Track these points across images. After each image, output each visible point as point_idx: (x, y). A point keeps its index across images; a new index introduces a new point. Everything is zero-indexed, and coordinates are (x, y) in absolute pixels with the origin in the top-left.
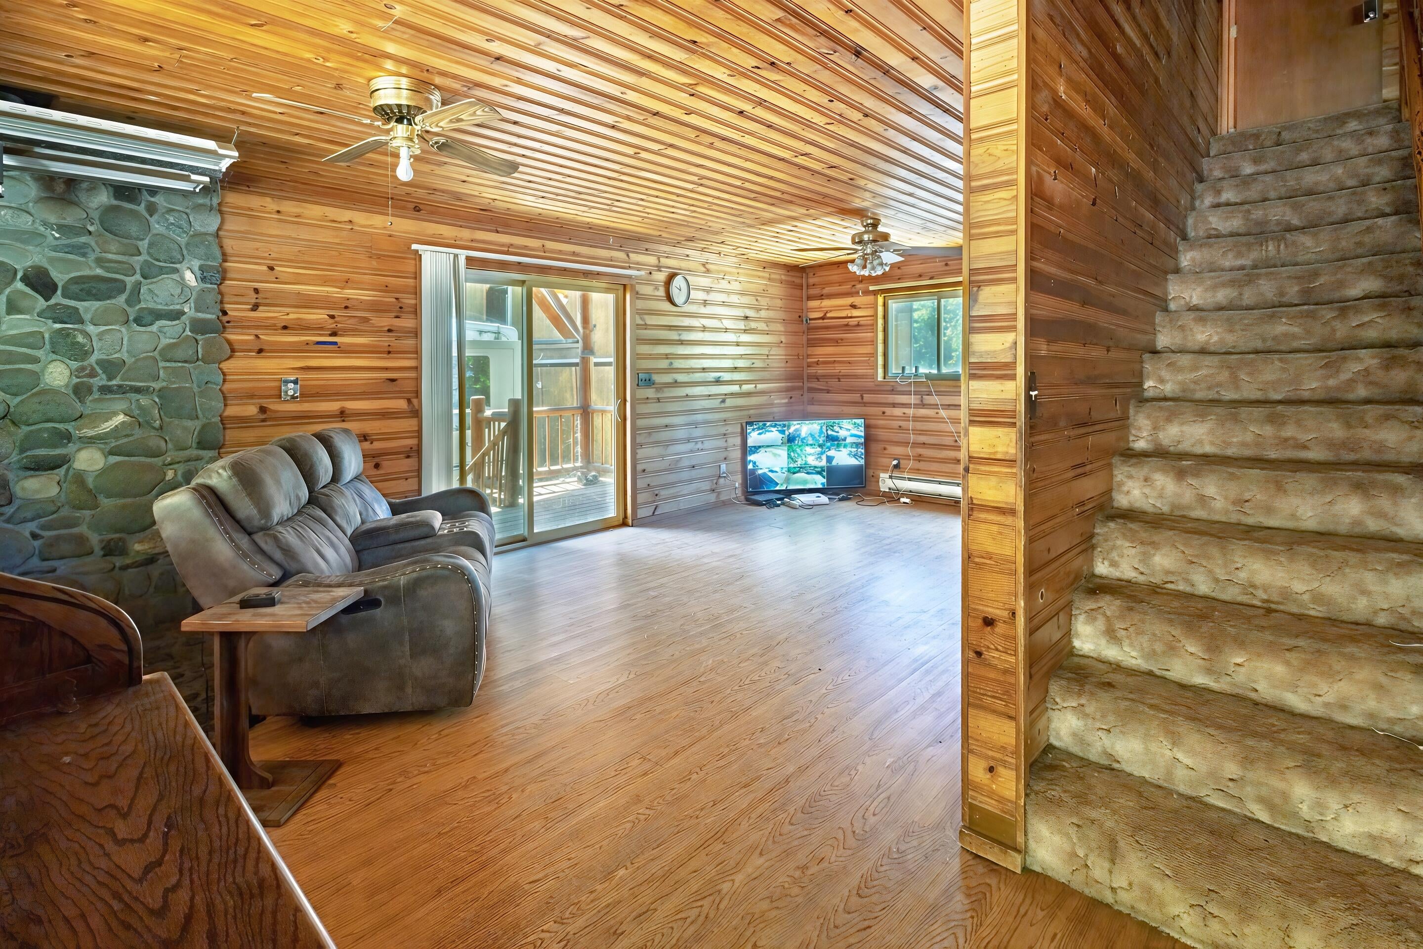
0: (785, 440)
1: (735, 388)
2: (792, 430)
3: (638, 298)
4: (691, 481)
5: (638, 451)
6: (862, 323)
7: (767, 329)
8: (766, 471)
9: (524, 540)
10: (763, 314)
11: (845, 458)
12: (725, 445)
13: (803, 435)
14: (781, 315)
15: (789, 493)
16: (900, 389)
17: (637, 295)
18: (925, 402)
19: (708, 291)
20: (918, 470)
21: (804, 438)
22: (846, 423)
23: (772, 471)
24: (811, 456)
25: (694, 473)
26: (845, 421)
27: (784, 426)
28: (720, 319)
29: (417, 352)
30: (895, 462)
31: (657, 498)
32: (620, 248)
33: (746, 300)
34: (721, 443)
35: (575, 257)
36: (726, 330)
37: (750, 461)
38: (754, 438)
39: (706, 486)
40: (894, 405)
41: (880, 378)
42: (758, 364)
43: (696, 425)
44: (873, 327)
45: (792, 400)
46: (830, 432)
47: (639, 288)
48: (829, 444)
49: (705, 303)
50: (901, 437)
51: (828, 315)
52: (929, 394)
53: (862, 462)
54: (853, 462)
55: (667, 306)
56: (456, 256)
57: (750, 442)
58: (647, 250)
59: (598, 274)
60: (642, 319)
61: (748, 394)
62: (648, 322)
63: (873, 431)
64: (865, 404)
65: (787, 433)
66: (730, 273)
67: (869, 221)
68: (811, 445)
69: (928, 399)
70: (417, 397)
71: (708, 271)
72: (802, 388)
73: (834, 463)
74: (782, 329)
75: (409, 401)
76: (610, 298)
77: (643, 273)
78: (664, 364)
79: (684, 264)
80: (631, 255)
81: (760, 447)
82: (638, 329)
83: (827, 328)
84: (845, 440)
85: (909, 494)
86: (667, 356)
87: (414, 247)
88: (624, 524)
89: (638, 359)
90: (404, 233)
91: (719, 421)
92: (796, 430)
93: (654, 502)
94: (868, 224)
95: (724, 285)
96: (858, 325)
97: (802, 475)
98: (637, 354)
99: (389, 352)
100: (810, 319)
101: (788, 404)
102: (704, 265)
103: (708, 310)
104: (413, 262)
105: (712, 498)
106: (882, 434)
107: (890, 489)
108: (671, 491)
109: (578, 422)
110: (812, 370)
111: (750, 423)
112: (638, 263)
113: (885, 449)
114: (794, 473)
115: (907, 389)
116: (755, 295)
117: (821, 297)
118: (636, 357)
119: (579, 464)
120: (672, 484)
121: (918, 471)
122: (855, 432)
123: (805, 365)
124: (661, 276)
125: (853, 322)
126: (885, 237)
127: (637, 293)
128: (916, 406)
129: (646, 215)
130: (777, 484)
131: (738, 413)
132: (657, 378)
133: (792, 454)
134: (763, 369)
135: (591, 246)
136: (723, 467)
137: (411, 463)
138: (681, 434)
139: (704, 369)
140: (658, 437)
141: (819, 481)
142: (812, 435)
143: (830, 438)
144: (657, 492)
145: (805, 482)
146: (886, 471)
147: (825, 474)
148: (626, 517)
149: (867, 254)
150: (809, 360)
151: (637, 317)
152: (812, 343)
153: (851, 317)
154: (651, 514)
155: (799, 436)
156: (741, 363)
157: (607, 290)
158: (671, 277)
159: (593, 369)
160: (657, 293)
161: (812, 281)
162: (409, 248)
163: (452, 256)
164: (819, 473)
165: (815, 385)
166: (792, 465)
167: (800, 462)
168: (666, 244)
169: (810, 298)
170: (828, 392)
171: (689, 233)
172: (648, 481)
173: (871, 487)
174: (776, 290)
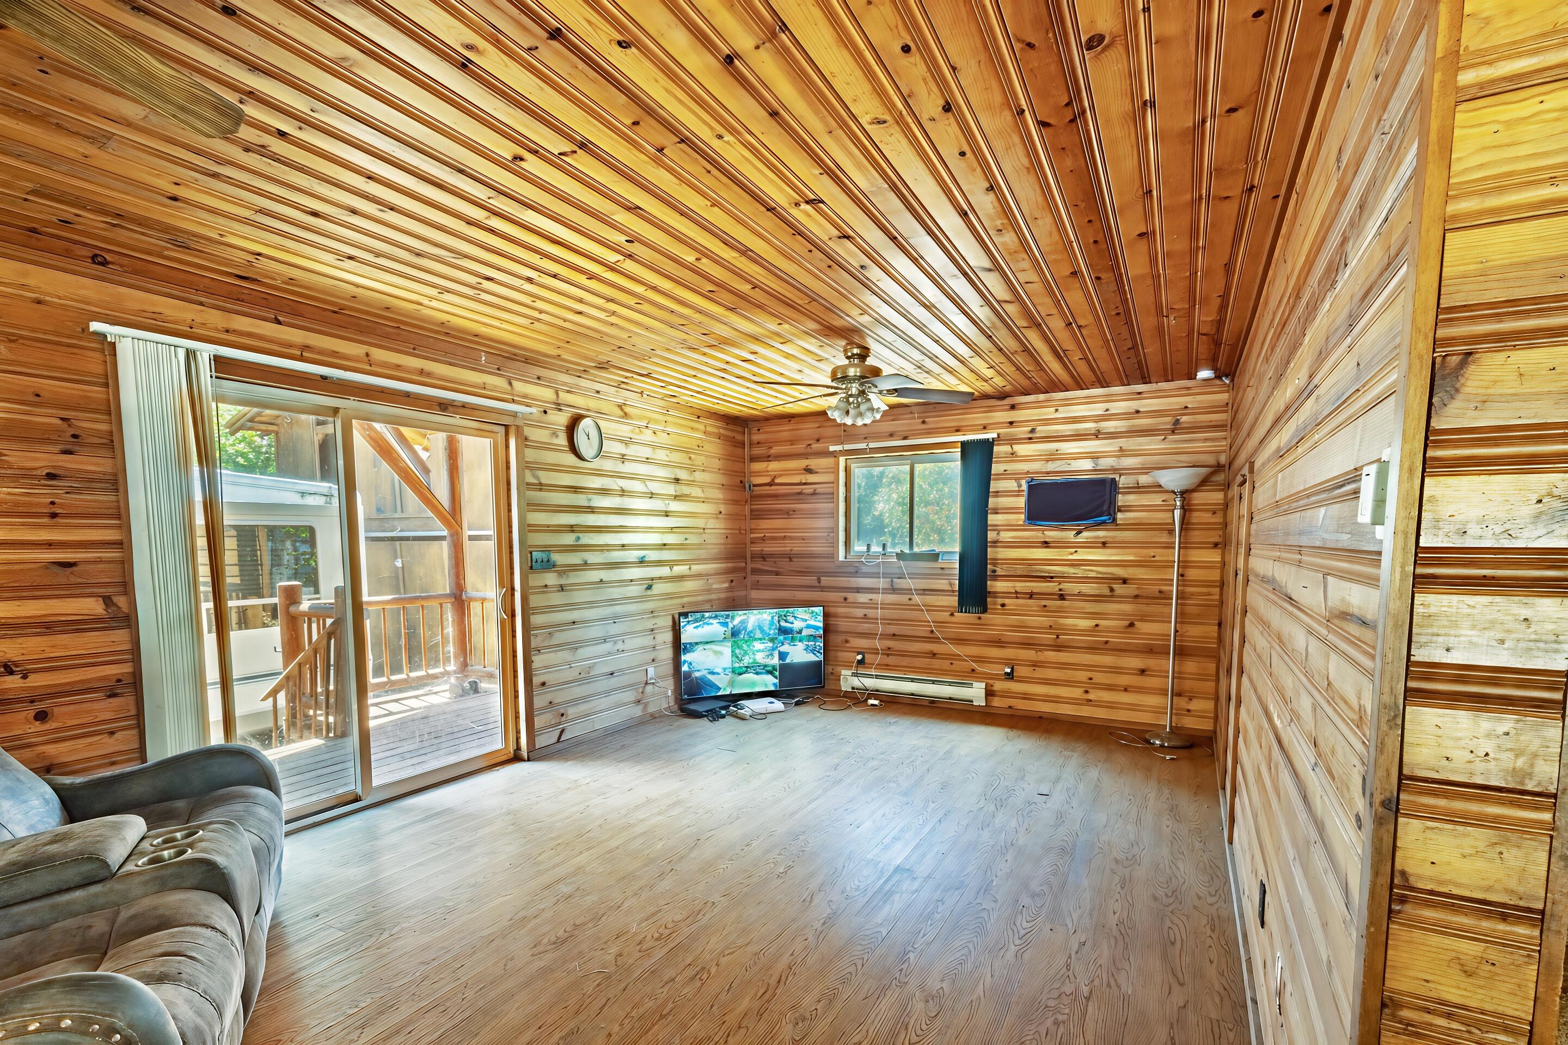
0: (729, 633)
1: (664, 571)
2: (736, 622)
3: (527, 446)
4: (608, 693)
5: (534, 658)
6: (819, 491)
7: (701, 495)
8: (704, 673)
9: (357, 799)
10: (699, 476)
11: (800, 654)
12: (652, 643)
13: (750, 627)
14: (720, 479)
15: (735, 699)
16: (865, 569)
17: (524, 441)
18: (896, 586)
19: (627, 442)
20: (887, 665)
21: (751, 632)
22: (801, 612)
23: (713, 673)
24: (760, 652)
25: (614, 682)
26: (800, 609)
27: (728, 616)
28: (643, 480)
29: (119, 517)
30: (859, 657)
31: (564, 719)
32: (498, 372)
33: (677, 457)
34: (647, 641)
35: (423, 376)
36: (652, 495)
37: (685, 662)
38: (689, 633)
39: (630, 696)
40: (858, 590)
41: (841, 557)
42: (693, 540)
43: (615, 619)
44: (833, 496)
45: (733, 584)
46: (783, 624)
47: (527, 431)
48: (781, 638)
49: (623, 459)
50: (865, 627)
51: (777, 481)
52: (902, 577)
53: (821, 658)
54: (811, 658)
55: (571, 459)
56: (190, 355)
57: (684, 639)
58: (539, 378)
59: (464, 406)
60: (535, 476)
61: (681, 578)
62: (544, 481)
63: (832, 621)
64: (823, 589)
65: (731, 625)
66: (656, 421)
67: (856, 351)
68: (760, 639)
69: (900, 583)
70: (125, 593)
71: (626, 415)
72: (745, 568)
73: (788, 661)
74: (721, 496)
75: (108, 601)
76: (486, 443)
77: (534, 410)
78: (569, 539)
79: (592, 404)
80: (515, 383)
81: (697, 644)
82: (528, 489)
83: (775, 496)
84: (800, 632)
85: (875, 693)
86: (572, 529)
87: (95, 326)
88: (516, 758)
89: (530, 531)
90: (72, 300)
91: (644, 613)
92: (742, 622)
93: (560, 724)
94: (853, 355)
95: (647, 436)
96: (814, 493)
97: (750, 676)
98: (529, 525)
99: (54, 516)
100: (754, 486)
101: (730, 589)
102: (620, 406)
103: (628, 468)
104: (98, 355)
105: (637, 711)
106: (843, 625)
107: (853, 688)
108: (583, 708)
109: (449, 616)
110: (757, 548)
111: (685, 615)
112: (525, 397)
113: (847, 641)
114: (740, 674)
115: (875, 570)
116: (686, 451)
117: (768, 458)
118: (526, 528)
119: (452, 667)
120: (585, 699)
121: (887, 667)
122: (812, 623)
123: (748, 541)
124: (562, 419)
125: (808, 489)
126: (876, 372)
127: (526, 439)
128: (885, 591)
129: (536, 314)
130: (719, 689)
131: (669, 602)
132: (558, 558)
133: (737, 651)
134: (699, 546)
135: (450, 364)
136: (651, 671)
137: (125, 703)
138: (595, 632)
139: (623, 546)
140: (560, 638)
141: (769, 682)
142: (761, 628)
143: (783, 631)
144: (562, 711)
145: (754, 684)
146: (848, 666)
147: (777, 674)
148: (518, 748)
149: (851, 396)
150: (753, 536)
151: (527, 472)
152: (757, 515)
153: (805, 484)
154: (555, 739)
155: (745, 629)
156: (671, 539)
157: (480, 433)
158: (575, 421)
159: (467, 544)
160: (555, 441)
161: (756, 438)
162: (85, 329)
163: (182, 354)
164: (770, 673)
165: (759, 565)
166: (737, 665)
167: (747, 661)
168: (567, 371)
169: (753, 459)
170: (777, 574)
171: (605, 354)
172: (549, 697)
173: (830, 686)
174: (713, 448)
